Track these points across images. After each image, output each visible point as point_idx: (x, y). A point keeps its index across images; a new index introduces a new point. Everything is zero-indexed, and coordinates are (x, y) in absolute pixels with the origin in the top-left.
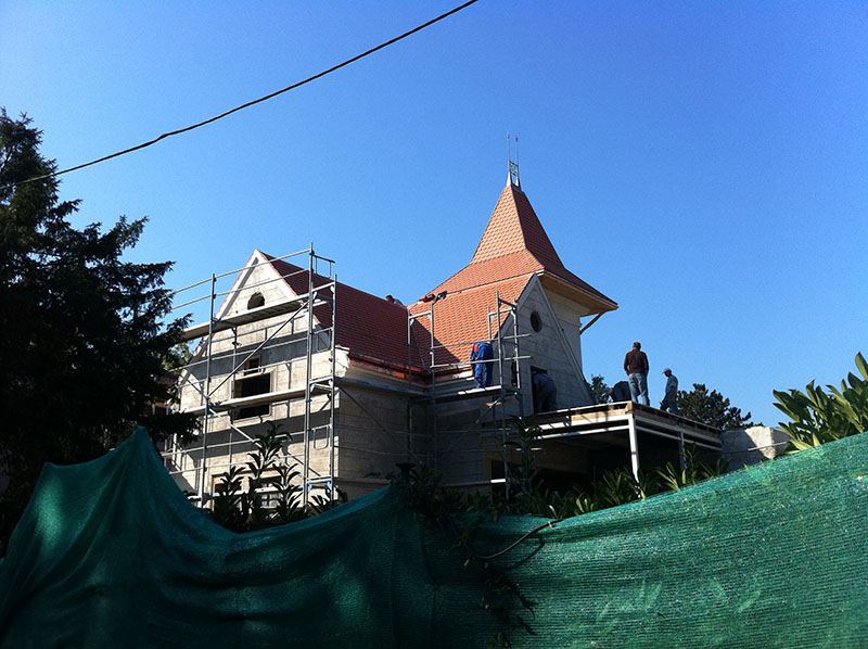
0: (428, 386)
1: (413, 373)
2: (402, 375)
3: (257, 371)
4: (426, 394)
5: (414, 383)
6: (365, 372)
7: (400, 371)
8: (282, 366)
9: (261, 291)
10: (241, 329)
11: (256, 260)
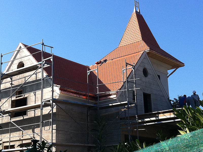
0: (97, 102)
1: (90, 96)
2: (85, 97)
3: (21, 96)
4: (95, 106)
5: (90, 101)
6: (68, 96)
7: (84, 95)
8: (32, 94)
9: (23, 61)
10: (14, 78)
11: (20, 47)
